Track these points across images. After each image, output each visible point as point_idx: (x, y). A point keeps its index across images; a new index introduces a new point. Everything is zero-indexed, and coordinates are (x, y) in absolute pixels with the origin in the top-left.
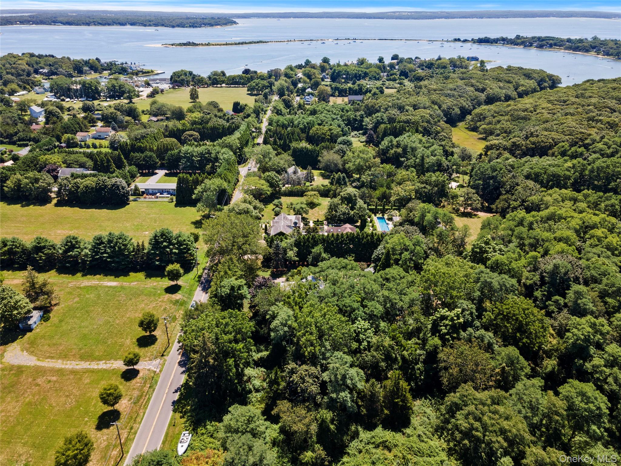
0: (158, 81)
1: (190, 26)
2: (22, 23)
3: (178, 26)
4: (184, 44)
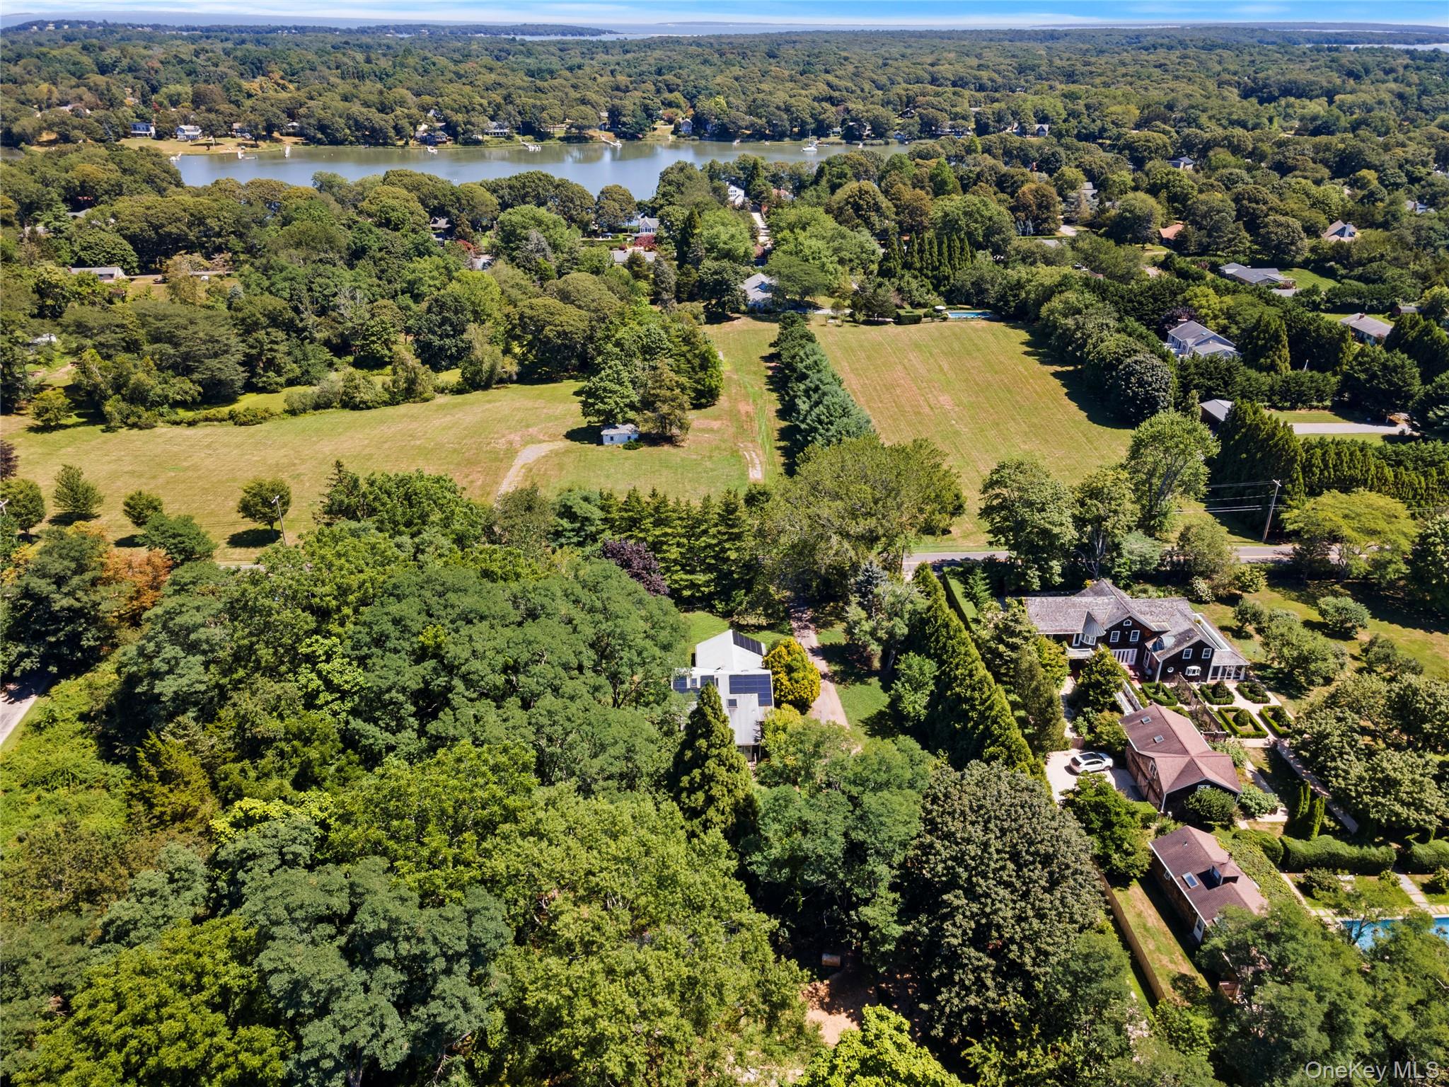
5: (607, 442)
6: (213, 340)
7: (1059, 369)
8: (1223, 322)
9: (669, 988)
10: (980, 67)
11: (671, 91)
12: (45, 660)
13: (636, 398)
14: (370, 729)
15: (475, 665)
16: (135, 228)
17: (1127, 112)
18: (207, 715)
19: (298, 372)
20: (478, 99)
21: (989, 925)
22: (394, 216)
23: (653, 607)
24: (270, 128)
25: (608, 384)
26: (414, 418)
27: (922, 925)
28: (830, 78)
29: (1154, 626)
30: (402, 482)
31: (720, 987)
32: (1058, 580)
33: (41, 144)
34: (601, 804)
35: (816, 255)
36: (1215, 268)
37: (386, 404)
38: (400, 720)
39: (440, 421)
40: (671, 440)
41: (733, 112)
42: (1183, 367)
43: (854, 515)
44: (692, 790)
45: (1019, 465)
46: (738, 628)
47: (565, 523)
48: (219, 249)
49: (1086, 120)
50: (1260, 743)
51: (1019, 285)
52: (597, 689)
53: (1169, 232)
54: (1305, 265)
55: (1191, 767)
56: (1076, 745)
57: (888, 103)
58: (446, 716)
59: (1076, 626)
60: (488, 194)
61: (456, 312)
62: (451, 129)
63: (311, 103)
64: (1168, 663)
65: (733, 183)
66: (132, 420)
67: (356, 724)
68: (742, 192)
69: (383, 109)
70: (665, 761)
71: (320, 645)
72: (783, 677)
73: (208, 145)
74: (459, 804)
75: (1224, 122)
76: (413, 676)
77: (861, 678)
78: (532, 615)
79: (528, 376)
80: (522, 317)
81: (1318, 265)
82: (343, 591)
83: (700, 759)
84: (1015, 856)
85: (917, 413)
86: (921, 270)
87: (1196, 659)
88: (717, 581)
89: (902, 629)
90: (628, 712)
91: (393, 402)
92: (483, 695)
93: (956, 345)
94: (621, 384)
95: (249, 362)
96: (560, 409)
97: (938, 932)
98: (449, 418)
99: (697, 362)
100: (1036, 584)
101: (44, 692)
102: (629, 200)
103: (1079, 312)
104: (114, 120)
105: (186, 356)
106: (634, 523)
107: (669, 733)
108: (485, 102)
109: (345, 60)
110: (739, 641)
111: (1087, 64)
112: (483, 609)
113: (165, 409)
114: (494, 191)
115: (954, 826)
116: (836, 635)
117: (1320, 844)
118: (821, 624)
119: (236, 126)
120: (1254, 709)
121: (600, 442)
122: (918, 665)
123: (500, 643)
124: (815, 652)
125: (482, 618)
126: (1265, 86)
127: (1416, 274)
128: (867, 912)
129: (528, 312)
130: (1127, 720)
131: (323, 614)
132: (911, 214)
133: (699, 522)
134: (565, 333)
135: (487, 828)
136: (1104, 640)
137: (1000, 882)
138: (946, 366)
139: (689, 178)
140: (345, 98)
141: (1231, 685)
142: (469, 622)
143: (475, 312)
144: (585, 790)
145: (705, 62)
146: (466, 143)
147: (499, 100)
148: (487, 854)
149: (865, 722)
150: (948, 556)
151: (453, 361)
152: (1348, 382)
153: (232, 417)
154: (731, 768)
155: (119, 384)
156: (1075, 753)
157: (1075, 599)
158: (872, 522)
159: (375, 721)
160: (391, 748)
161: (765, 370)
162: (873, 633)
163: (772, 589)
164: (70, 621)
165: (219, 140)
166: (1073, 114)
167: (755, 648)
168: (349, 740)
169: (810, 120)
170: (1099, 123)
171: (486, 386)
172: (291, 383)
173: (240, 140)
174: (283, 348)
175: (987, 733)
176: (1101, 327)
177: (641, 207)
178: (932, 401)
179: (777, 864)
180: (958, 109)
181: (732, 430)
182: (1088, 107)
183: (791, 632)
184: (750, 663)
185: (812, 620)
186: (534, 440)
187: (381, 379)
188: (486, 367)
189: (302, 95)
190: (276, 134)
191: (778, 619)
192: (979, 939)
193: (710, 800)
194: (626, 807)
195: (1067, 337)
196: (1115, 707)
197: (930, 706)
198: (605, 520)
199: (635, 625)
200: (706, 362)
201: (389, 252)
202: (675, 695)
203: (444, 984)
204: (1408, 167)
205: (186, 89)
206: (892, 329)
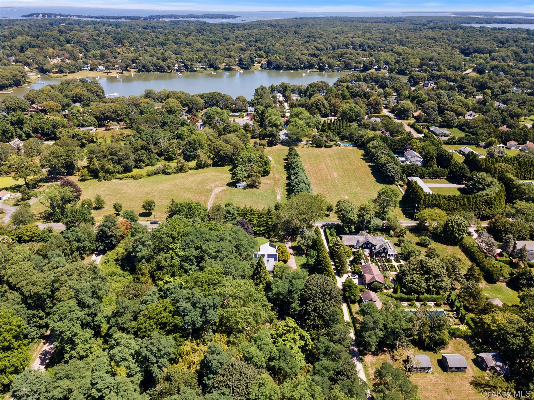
5: (238, 187)
6: (127, 155)
7: (371, 164)
8: (421, 150)
9: (250, 315)
10: (369, 39)
11: (260, 50)
12: (105, 247)
13: (246, 175)
14: (186, 265)
15: (210, 251)
16: (97, 114)
17: (416, 61)
18: (148, 261)
19: (149, 162)
20: (195, 56)
21: (317, 307)
22: (173, 109)
23: (249, 238)
24: (127, 67)
25: (238, 171)
26: (183, 178)
27: (304, 308)
28: (316, 44)
29: (374, 244)
30: (188, 204)
31: (260, 315)
32: (354, 230)
33: (53, 73)
34: (237, 280)
35: (301, 126)
36: (428, 128)
37: (175, 173)
38: (192, 263)
39: (191, 179)
40: (256, 187)
41: (281, 61)
42: (403, 167)
43: (300, 214)
44: (257, 279)
45: (344, 201)
46: (270, 241)
47: (228, 215)
48: (121, 120)
49: (401, 65)
50: (395, 273)
51: (362, 136)
52: (236, 257)
53: (416, 114)
54: (456, 127)
55: (374, 278)
56: (350, 272)
57: (334, 57)
58: (204, 262)
59: (354, 243)
60: (201, 100)
61: (194, 144)
62: (186, 66)
63: (140, 58)
64: (377, 253)
65: (279, 92)
66: (106, 178)
67: (183, 263)
68: (281, 95)
69: (164, 60)
70: (251, 273)
71: (174, 246)
72: (281, 254)
73: (107, 73)
74: (209, 280)
75: (448, 66)
76: (196, 253)
77: (301, 255)
78: (221, 239)
79: (215, 165)
80: (214, 148)
81: (460, 127)
82: (179, 233)
83: (259, 272)
84: (323, 294)
85: (327, 179)
86: (333, 130)
87: (384, 252)
88: (266, 229)
89: (310, 243)
90: (243, 262)
91: (177, 172)
92: (212, 258)
93: (341, 156)
94: (242, 170)
95: (136, 161)
96: (224, 176)
97: (306, 309)
98: (193, 178)
99: (264, 163)
100: (348, 232)
101: (104, 254)
102: (245, 101)
103: (377, 147)
104: (77, 65)
105: (120, 159)
106: (245, 214)
107: (253, 267)
108: (197, 57)
109: (149, 37)
110: (271, 245)
111: (408, 38)
112: (210, 238)
113: (114, 175)
114: (203, 98)
115: (311, 287)
116: (295, 244)
117: (399, 294)
118: (293, 240)
119: (116, 66)
120: (396, 264)
121: (236, 187)
122: (313, 252)
123: (215, 246)
124: (290, 248)
125: (211, 240)
126: (468, 49)
127: (487, 132)
128: (293, 305)
129: (216, 146)
130: (362, 267)
131: (174, 238)
132: (334, 107)
133: (261, 214)
134: (226, 153)
135: (215, 285)
136: (362, 247)
137: (319, 299)
138: (337, 163)
139: (265, 93)
140: (151, 56)
141: (392, 258)
142: (207, 241)
143: (199, 144)
144: (234, 278)
145: (272, 36)
146: (191, 71)
147: (202, 56)
148: (215, 289)
149: (300, 266)
150: (328, 223)
151: (193, 159)
152: (451, 172)
153: (132, 177)
154: (265, 275)
155: (102, 168)
156: (350, 274)
157: (355, 236)
158: (304, 216)
159: (187, 263)
160: (190, 269)
161: (284, 163)
162: (303, 244)
163: (280, 232)
164: (111, 237)
165: (111, 71)
166: (397, 62)
167: (274, 247)
168: (181, 267)
169: (307, 63)
170: (405, 66)
171: (203, 167)
172: (147, 165)
173: (117, 71)
174: (145, 155)
175: (325, 269)
176: (382, 153)
177: (249, 103)
178: (331, 175)
179: (275, 294)
180: (358, 60)
181: (273, 183)
182: (403, 59)
183: (284, 243)
184: (273, 251)
185: (290, 239)
186: (217, 186)
187: (173, 165)
188: (203, 162)
189: (137, 55)
190: (129, 69)
191: (282, 239)
192: (315, 310)
193: (261, 282)
194: (243, 281)
195: (373, 155)
196: (361, 264)
197: (315, 262)
198: (237, 214)
199: (245, 242)
200: (266, 163)
201: (173, 123)
202: (254, 258)
203: (208, 311)
204: (503, 88)
205: (98, 52)
206: (323, 149)
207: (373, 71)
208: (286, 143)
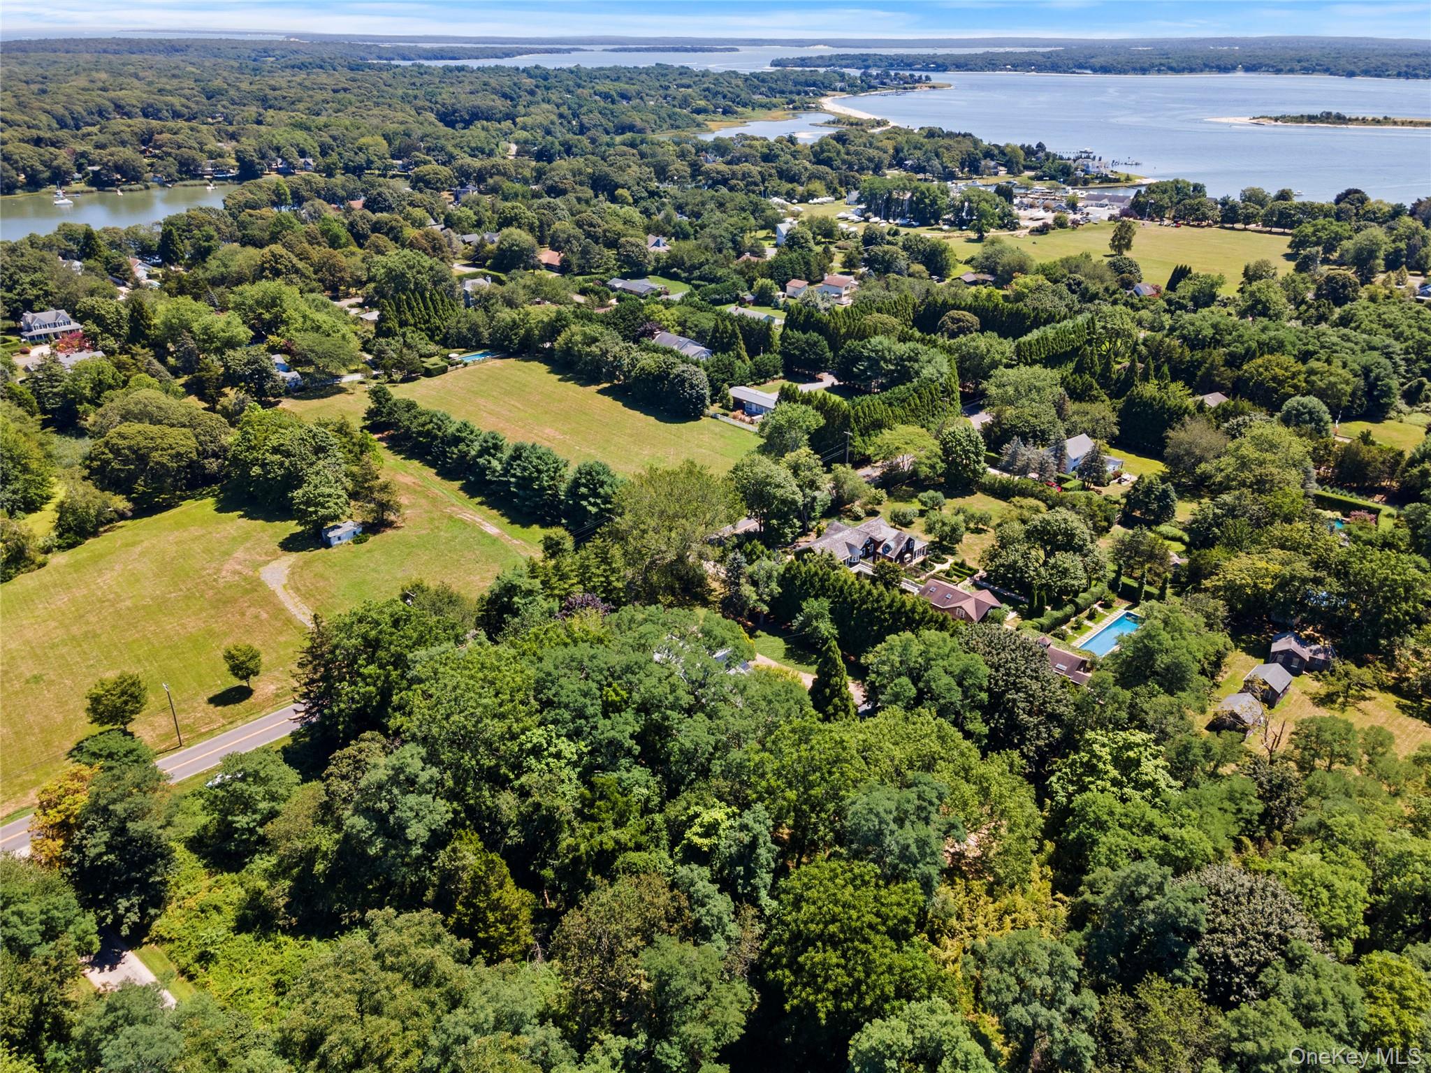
0: (1105, 201)
1: (1399, 75)
2: (1015, 67)
3: (1366, 73)
4: (1311, 119)
5: (335, 542)
7: (602, 386)
13: (346, 496)
21: (1034, 700)
25: (323, 490)
40: (390, 525)
51: (516, 325)
53: (546, 259)
54: (654, 273)
55: (979, 603)
59: (845, 553)
64: (897, 557)
71: (538, 736)
86: (416, 325)
87: (908, 550)
89: (777, 589)
94: (330, 485)
96: (230, 529)
103: (595, 339)
120: (947, 567)
121: (327, 544)
122: (818, 605)
126: (455, 111)
130: (922, 594)
132: (329, 270)
134: (179, 455)
157: (833, 537)
169: (41, 168)
171: (93, 531)
181: (423, 501)
186: (255, 565)
195: (597, 362)
206: (427, 382)
207: (274, 177)
208: (303, 389)
